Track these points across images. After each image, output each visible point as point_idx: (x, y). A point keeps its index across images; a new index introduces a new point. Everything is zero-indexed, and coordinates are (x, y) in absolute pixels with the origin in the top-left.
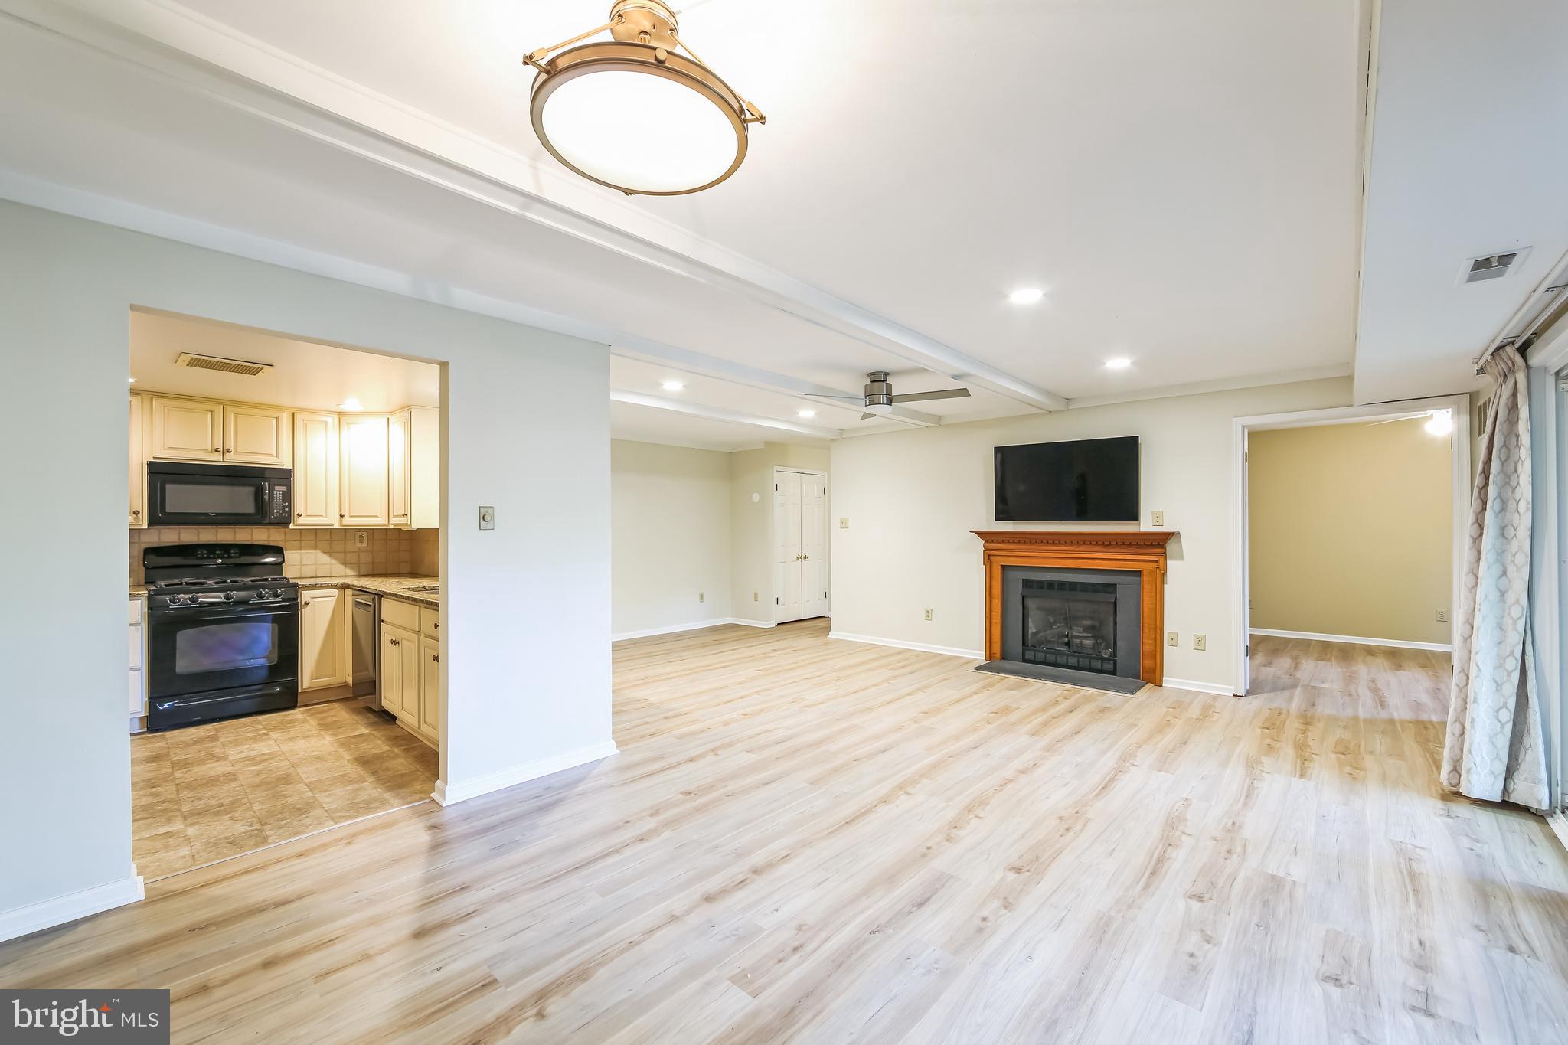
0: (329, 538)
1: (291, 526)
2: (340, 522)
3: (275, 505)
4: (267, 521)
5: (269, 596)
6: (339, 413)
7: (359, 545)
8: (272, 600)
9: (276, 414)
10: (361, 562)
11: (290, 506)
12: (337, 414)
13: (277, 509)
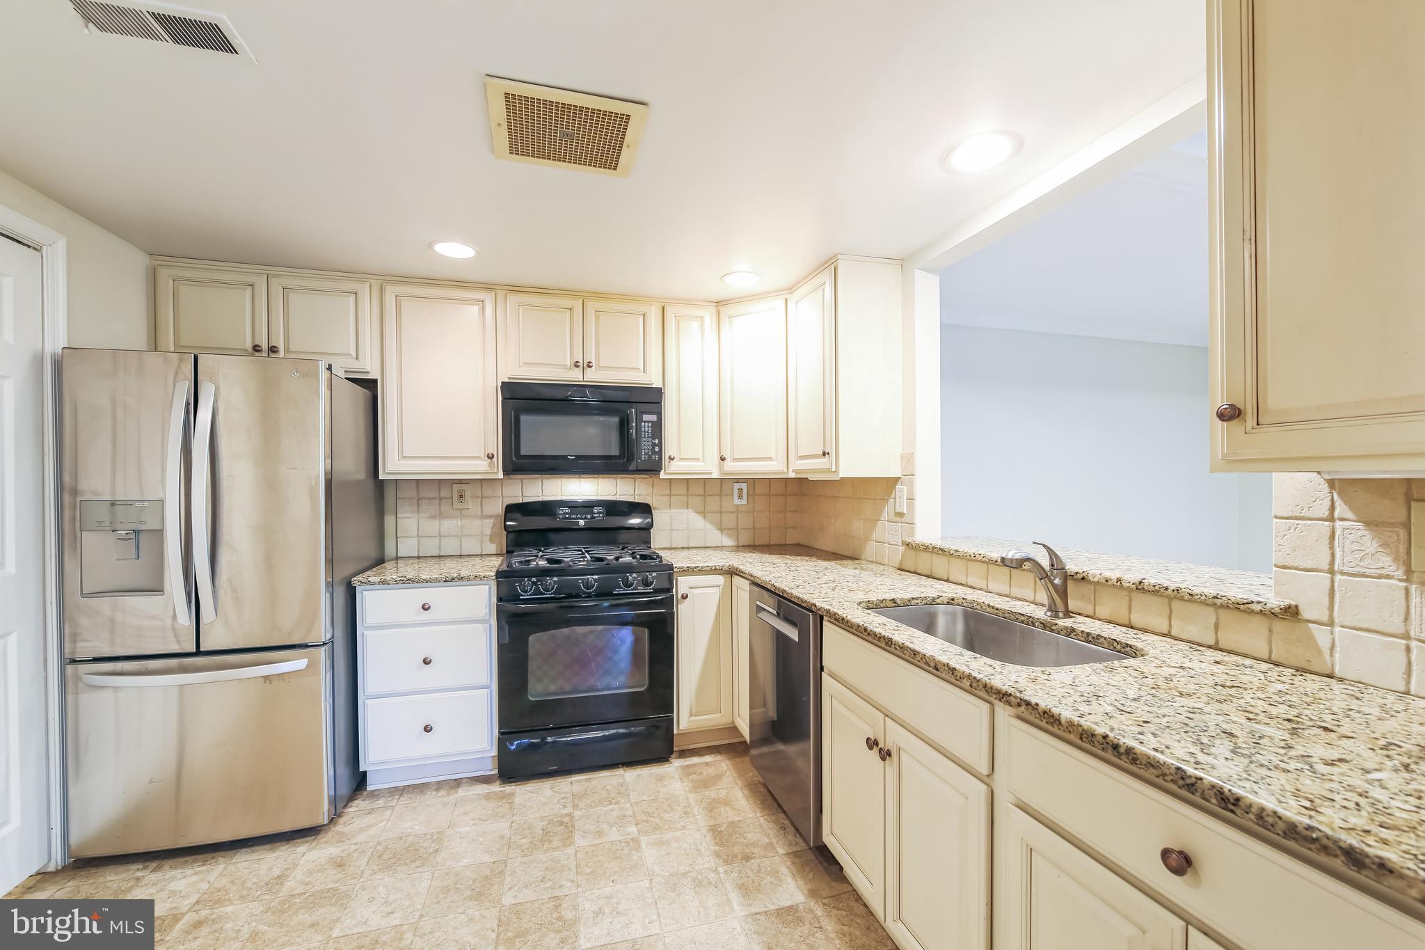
0: (702, 492)
1: (662, 475)
2: (721, 469)
3: (643, 443)
4: (633, 466)
5: (638, 585)
6: (719, 304)
7: (737, 501)
8: (641, 589)
9: (642, 309)
10: (740, 526)
11: (660, 445)
12: (715, 304)
13: (645, 449)
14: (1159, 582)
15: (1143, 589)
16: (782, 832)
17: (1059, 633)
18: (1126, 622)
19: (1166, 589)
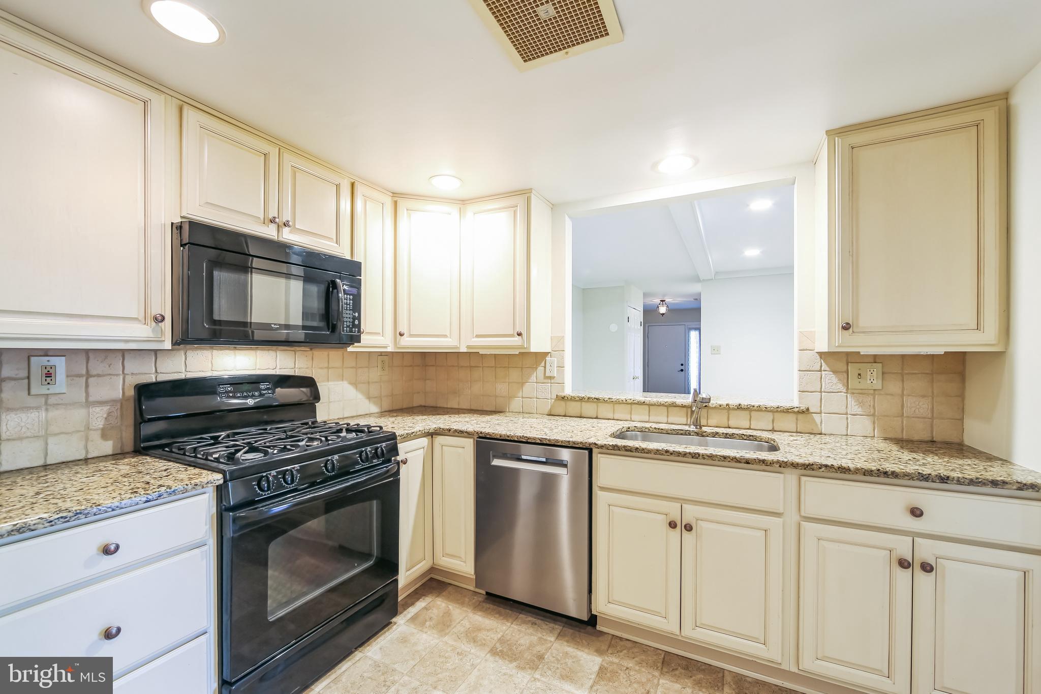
3: (344, 315)
4: (327, 340)
5: (373, 458)
6: (396, 195)
7: (381, 373)
8: (375, 462)
9: (336, 179)
10: (382, 394)
11: (359, 318)
12: (391, 195)
13: (347, 322)
14: (749, 404)
15: (741, 408)
16: (536, 626)
17: (708, 436)
18: (727, 426)
19: (754, 406)
